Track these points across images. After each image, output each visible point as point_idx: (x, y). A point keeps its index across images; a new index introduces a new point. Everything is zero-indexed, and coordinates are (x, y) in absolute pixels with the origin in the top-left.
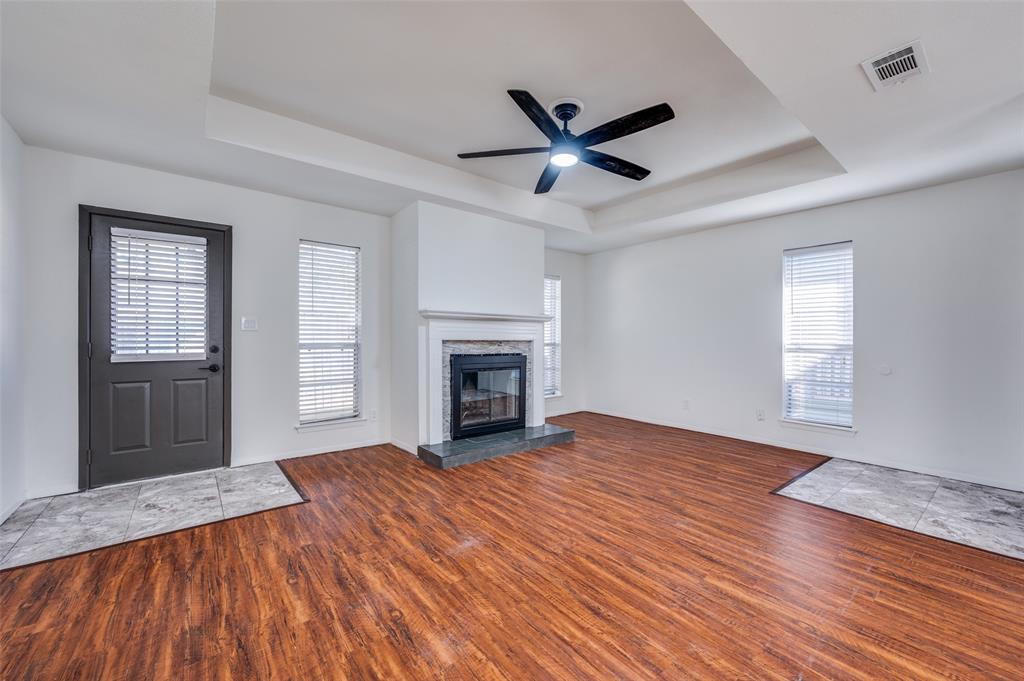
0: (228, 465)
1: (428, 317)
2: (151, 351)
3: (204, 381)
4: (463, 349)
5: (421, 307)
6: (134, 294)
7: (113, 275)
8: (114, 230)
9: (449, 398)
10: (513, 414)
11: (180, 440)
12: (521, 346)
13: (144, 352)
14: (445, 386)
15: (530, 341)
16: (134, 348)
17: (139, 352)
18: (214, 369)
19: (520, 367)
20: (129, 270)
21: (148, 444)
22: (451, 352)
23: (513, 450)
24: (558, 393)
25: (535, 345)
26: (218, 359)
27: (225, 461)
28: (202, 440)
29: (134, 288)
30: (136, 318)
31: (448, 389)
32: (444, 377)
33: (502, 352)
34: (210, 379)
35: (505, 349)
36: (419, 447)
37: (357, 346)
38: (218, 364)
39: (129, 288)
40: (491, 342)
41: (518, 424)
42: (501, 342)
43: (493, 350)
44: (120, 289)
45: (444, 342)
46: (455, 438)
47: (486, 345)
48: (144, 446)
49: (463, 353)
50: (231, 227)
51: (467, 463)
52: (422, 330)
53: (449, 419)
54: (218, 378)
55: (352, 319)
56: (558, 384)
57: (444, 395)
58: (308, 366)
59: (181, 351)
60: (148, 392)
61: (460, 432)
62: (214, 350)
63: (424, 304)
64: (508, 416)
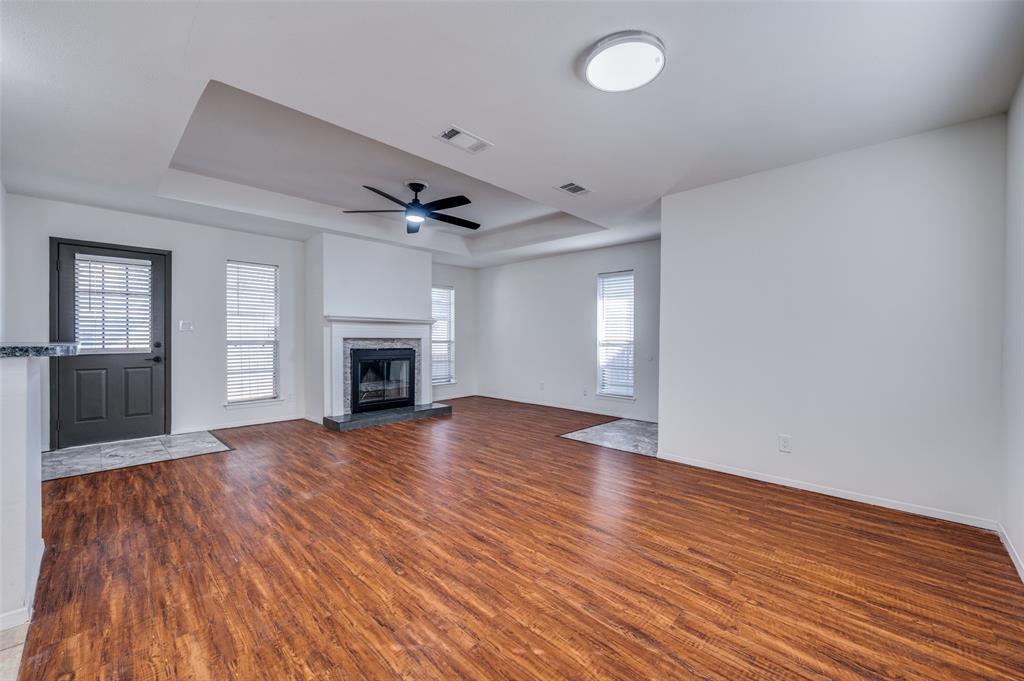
0: (169, 433)
1: (331, 321)
2: (106, 346)
3: (148, 369)
4: (361, 345)
5: (326, 314)
6: (94, 303)
7: (77, 290)
8: (78, 256)
9: (350, 382)
10: (405, 394)
11: (130, 413)
12: (412, 343)
13: (101, 346)
14: (345, 373)
15: (419, 339)
16: (92, 344)
17: (97, 347)
18: (157, 359)
19: (409, 359)
20: (90, 285)
21: (104, 415)
22: (351, 347)
23: (398, 419)
24: (453, 381)
25: (423, 343)
26: (160, 352)
27: (167, 430)
28: (147, 414)
29: (94, 299)
30: (95, 321)
31: (349, 375)
32: (345, 366)
33: (395, 347)
34: (154, 368)
35: (398, 345)
36: (324, 418)
37: (276, 343)
38: (161, 356)
39: (90, 299)
40: (385, 340)
41: (409, 402)
42: (394, 339)
43: (387, 345)
44: (81, 299)
45: (345, 339)
46: (354, 412)
47: (381, 342)
48: (101, 418)
49: (361, 347)
50: (171, 252)
51: (359, 427)
52: (326, 330)
53: (349, 397)
54: (160, 367)
55: (272, 321)
56: (453, 374)
57: (345, 379)
58: (234, 358)
59: (130, 346)
60: (104, 377)
61: (358, 407)
62: (157, 345)
63: (329, 310)
64: (401, 397)
